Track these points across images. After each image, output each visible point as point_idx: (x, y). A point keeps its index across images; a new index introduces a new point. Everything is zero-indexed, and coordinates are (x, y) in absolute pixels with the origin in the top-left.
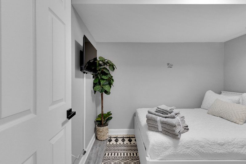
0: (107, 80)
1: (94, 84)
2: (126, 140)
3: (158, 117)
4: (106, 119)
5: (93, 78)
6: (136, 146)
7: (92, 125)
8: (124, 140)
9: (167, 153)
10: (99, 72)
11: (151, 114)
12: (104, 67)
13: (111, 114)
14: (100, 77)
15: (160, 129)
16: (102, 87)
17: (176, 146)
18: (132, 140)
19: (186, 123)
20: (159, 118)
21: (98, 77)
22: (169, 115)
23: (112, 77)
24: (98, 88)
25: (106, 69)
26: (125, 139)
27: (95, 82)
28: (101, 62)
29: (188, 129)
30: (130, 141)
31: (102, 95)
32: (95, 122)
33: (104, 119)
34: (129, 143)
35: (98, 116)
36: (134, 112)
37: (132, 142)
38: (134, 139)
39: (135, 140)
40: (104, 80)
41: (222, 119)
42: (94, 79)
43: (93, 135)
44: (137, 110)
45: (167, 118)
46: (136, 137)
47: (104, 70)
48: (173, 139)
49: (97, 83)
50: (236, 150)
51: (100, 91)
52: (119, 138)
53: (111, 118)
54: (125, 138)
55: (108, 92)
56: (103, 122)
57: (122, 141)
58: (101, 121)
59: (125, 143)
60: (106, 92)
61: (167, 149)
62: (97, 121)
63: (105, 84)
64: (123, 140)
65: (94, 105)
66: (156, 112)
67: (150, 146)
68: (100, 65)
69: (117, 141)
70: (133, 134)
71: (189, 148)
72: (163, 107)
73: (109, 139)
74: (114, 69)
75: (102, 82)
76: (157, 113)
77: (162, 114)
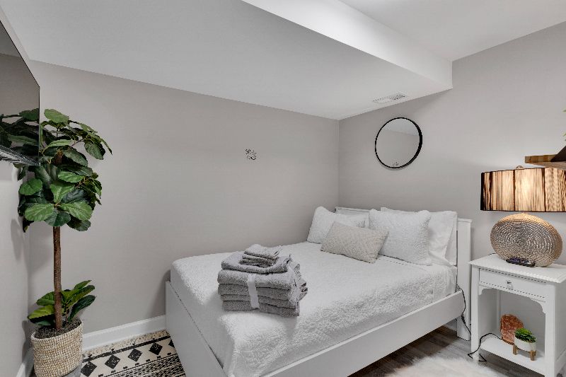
0: (76, 184)
1: (22, 197)
2: (145, 350)
3: (250, 275)
4: (70, 307)
5: (19, 179)
6: (177, 359)
7: (13, 337)
8: (139, 353)
9: (274, 354)
10: (46, 158)
11: (231, 271)
12: (64, 143)
13: (92, 288)
14: (51, 175)
15: (255, 303)
16: (59, 209)
17: (290, 333)
18: (160, 347)
19: (302, 277)
20: (251, 278)
21: (39, 176)
22: (274, 266)
23: (95, 176)
24: (43, 212)
25: (75, 151)
26: (137, 349)
27: (30, 192)
28: (49, 128)
29: (306, 290)
30: (156, 350)
31: (56, 233)
32: (25, 324)
33: (65, 307)
34: (153, 357)
35: (39, 302)
36: (166, 271)
37: (163, 354)
38: (167, 341)
39: (171, 344)
40: (64, 184)
41: (345, 257)
42: (21, 182)
43: (17, 371)
44: (174, 262)
45: (270, 275)
46: (171, 334)
47: (68, 155)
48: (284, 319)
49: (35, 196)
50: (377, 310)
51: (53, 220)
52: (119, 351)
53: (93, 298)
54: (140, 345)
55: (80, 221)
56: (61, 319)
57: (132, 358)
58: (51, 319)
59: (142, 360)
60: (75, 223)
61: (274, 347)
62: (34, 321)
63: (71, 197)
64: (135, 355)
65: (22, 267)
66: (243, 262)
67: (237, 351)
68: (49, 137)
69: (112, 362)
70: (163, 328)
71: (313, 329)
72: (257, 249)
73: (84, 364)
74: (103, 152)
75: (58, 193)
76: (244, 267)
77: (258, 265)
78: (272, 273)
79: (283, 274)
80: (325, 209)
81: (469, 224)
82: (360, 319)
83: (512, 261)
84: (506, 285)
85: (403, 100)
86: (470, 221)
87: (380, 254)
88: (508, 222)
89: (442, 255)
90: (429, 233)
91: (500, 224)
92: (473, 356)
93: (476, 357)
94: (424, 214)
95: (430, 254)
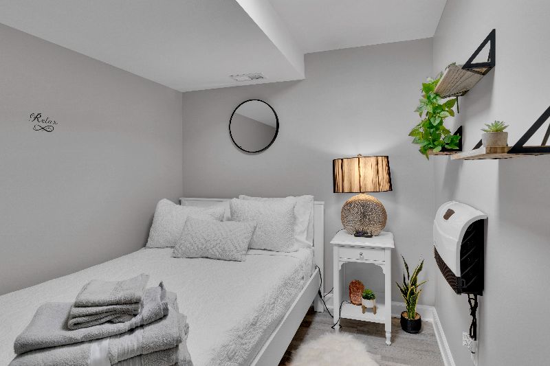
3: (95, 345)
22: (143, 314)
77: (110, 322)
78: (142, 326)
79: (164, 322)
80: (170, 202)
81: (322, 206)
82: (257, 338)
83: (358, 234)
84: (358, 256)
85: (260, 81)
86: (323, 203)
87: (250, 248)
88: (355, 202)
89: (303, 238)
90: (293, 219)
91: (347, 204)
92: (335, 327)
93: (337, 327)
94: (290, 200)
95: (297, 240)
